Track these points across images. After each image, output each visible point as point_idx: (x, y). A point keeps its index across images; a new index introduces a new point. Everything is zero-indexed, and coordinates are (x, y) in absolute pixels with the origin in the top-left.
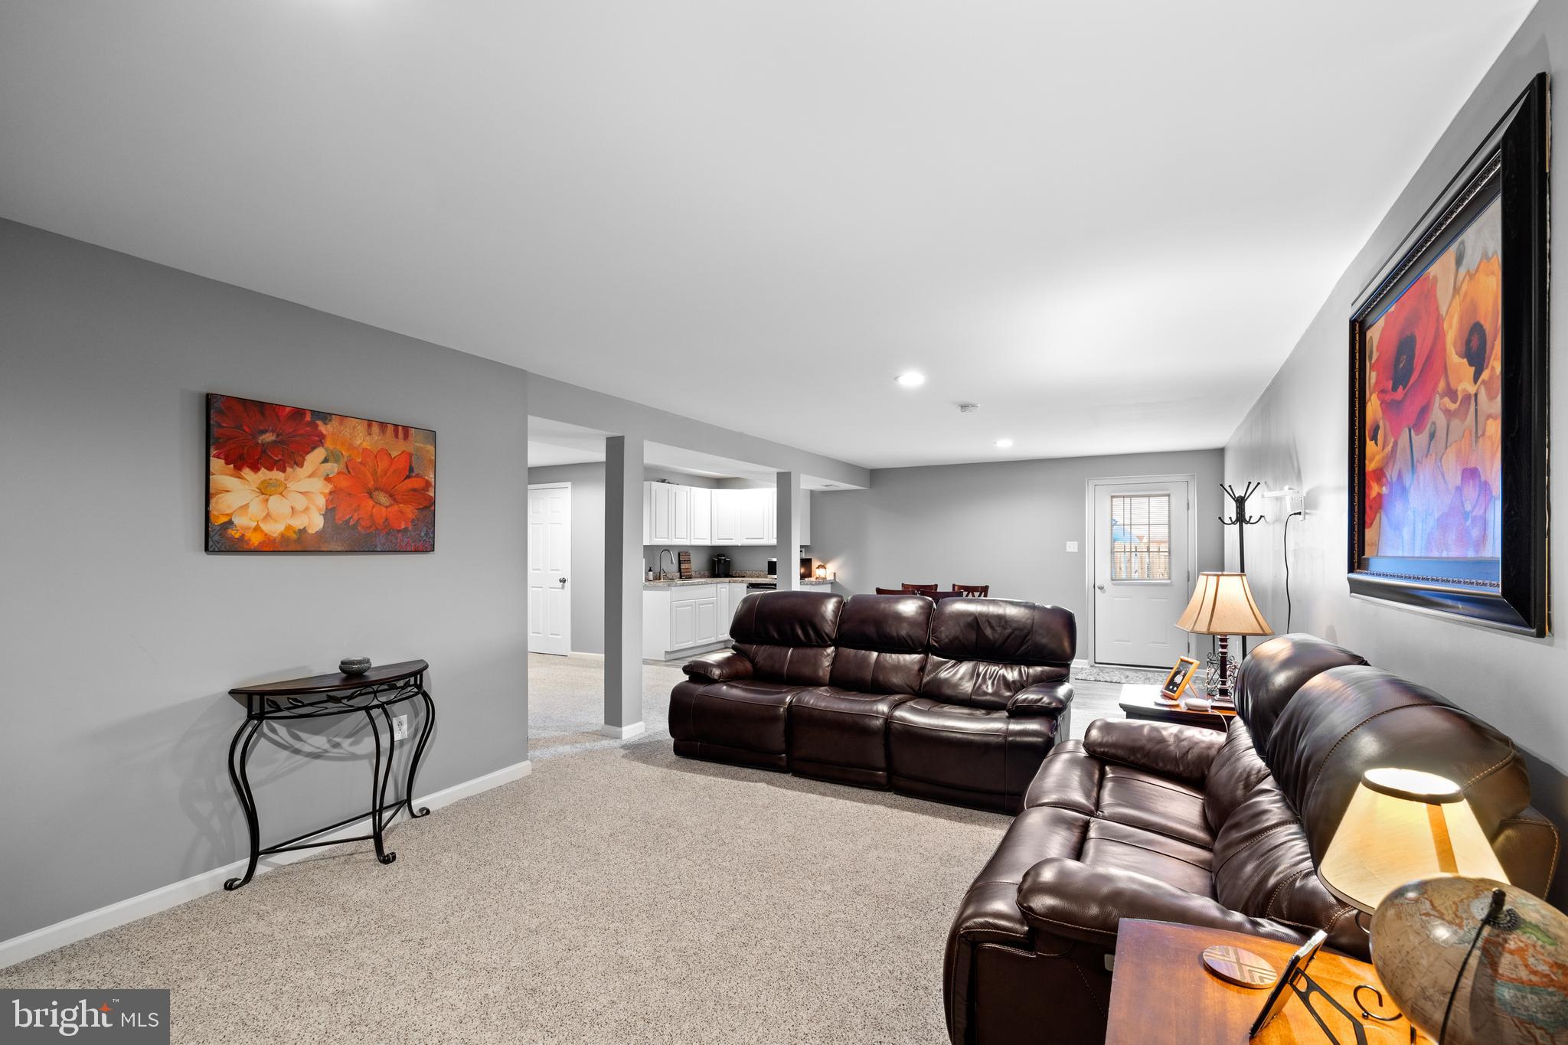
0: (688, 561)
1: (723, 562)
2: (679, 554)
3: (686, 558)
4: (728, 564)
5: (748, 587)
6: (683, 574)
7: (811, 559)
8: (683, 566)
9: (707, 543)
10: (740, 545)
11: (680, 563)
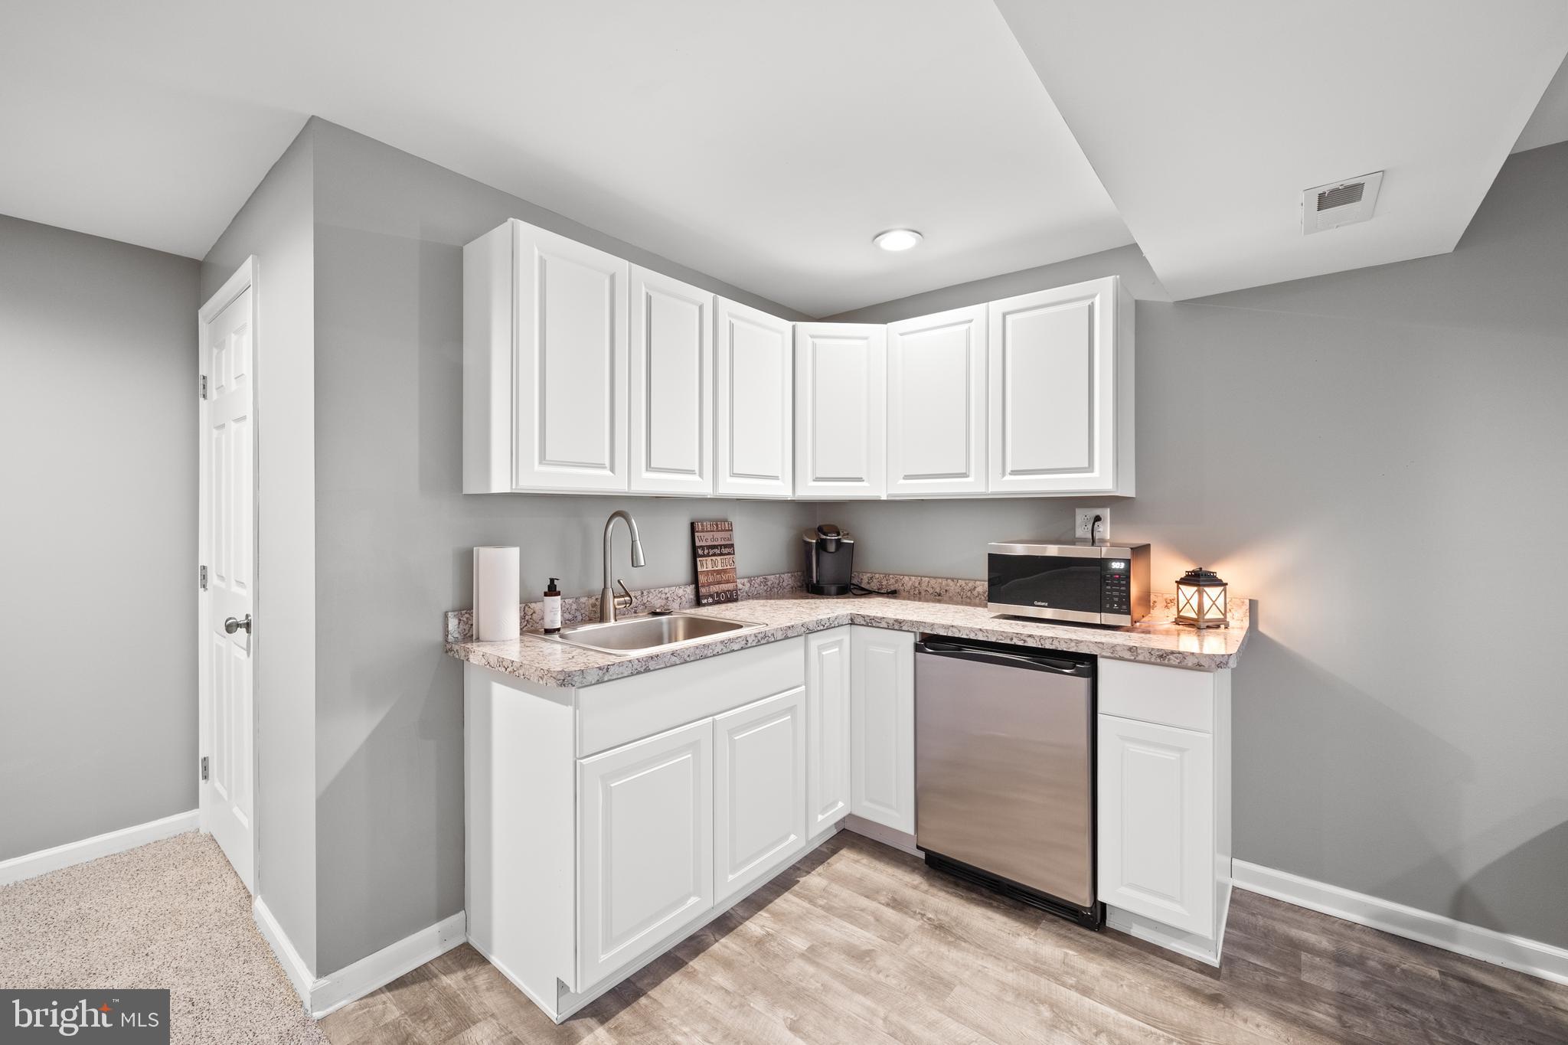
0: (726, 549)
1: (832, 548)
2: (692, 525)
3: (719, 538)
4: (847, 552)
5: (918, 648)
6: (703, 591)
7: (1149, 546)
8: (706, 565)
9: (781, 490)
10: (884, 498)
11: (695, 553)
